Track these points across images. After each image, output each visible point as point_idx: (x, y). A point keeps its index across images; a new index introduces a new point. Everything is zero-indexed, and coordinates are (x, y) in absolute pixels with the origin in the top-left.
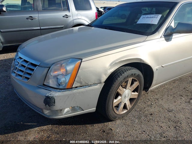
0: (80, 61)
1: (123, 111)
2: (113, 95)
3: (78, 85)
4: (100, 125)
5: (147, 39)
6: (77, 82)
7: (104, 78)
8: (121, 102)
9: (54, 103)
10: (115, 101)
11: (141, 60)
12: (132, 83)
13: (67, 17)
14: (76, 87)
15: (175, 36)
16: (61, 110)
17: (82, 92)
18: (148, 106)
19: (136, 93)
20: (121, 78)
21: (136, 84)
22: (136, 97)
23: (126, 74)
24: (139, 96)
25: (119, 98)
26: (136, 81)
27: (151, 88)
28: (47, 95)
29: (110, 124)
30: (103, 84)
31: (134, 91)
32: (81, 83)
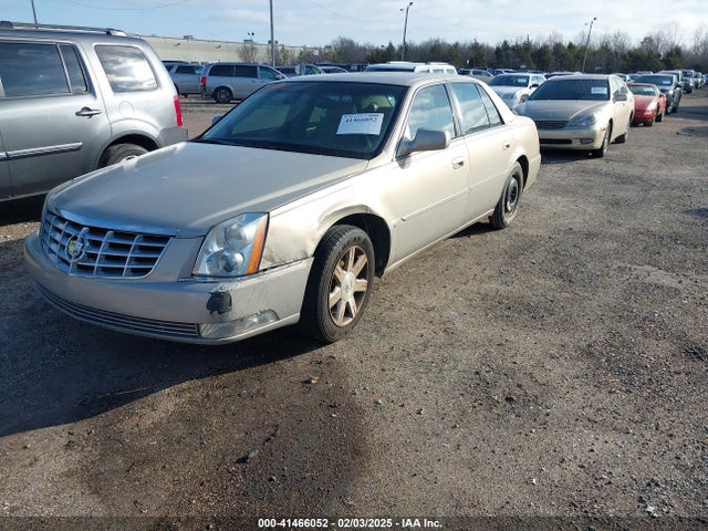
0: (265, 217)
1: (344, 320)
2: (328, 286)
3: (269, 264)
4: (307, 356)
5: (370, 167)
6: (266, 259)
7: (311, 248)
8: (340, 300)
9: (231, 305)
10: (331, 296)
11: (367, 207)
12: (356, 259)
13: (91, 115)
14: (265, 270)
15: (416, 156)
16: (242, 320)
17: (279, 278)
18: (387, 309)
19: (364, 281)
20: (337, 248)
21: (363, 260)
22: (364, 289)
23: (345, 239)
24: (369, 285)
25: (337, 289)
26: (361, 253)
27: (388, 269)
28: (213, 291)
29: (325, 351)
30: (312, 259)
31: (358, 277)
32: (272, 260)
